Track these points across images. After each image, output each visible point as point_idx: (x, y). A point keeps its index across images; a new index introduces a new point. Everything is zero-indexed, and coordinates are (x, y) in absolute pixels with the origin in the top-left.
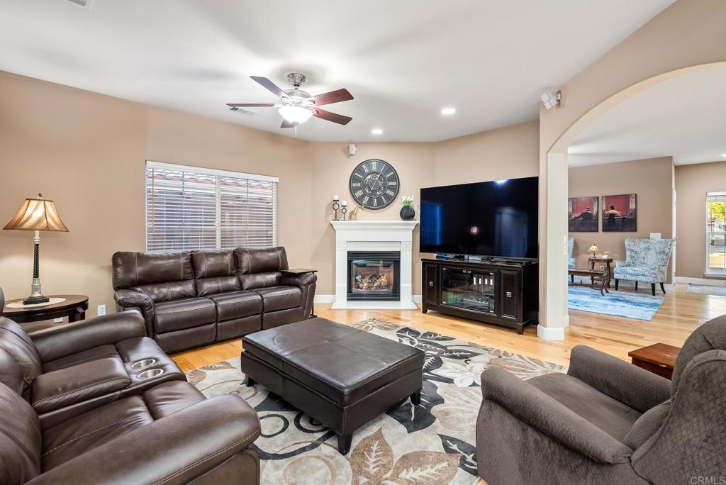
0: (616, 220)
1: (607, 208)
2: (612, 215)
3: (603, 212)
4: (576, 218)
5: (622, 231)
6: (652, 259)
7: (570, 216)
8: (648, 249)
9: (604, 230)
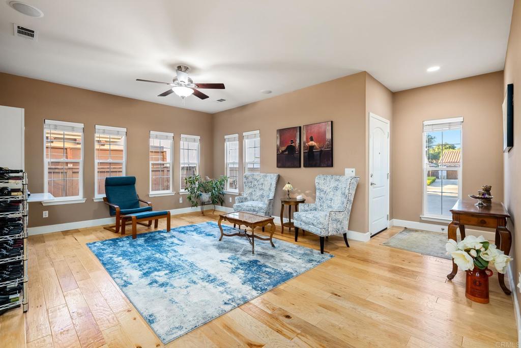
0: (315, 153)
1: (307, 139)
2: (312, 147)
3: (304, 143)
4: (283, 152)
5: (320, 166)
6: (338, 201)
7: (278, 150)
8: (336, 188)
9: (305, 166)
